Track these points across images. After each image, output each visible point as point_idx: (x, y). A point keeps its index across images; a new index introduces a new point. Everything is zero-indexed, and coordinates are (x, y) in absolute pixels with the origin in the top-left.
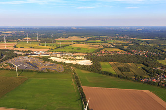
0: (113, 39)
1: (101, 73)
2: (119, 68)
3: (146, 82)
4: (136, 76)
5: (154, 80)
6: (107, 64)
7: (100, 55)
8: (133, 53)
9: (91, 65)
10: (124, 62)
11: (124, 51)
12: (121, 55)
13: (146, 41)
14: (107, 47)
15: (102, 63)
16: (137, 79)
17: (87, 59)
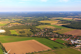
0: (15, 18)
1: (11, 35)
2: (20, 32)
3: (32, 37)
4: (28, 35)
5: (36, 35)
6: (13, 30)
7: (9, 27)
8: (25, 24)
9: (5, 32)
10: (22, 29)
11: (21, 24)
12: (20, 26)
13: (30, 19)
14: (12, 22)
15: (11, 31)
16: (29, 36)
17: (2, 29)
